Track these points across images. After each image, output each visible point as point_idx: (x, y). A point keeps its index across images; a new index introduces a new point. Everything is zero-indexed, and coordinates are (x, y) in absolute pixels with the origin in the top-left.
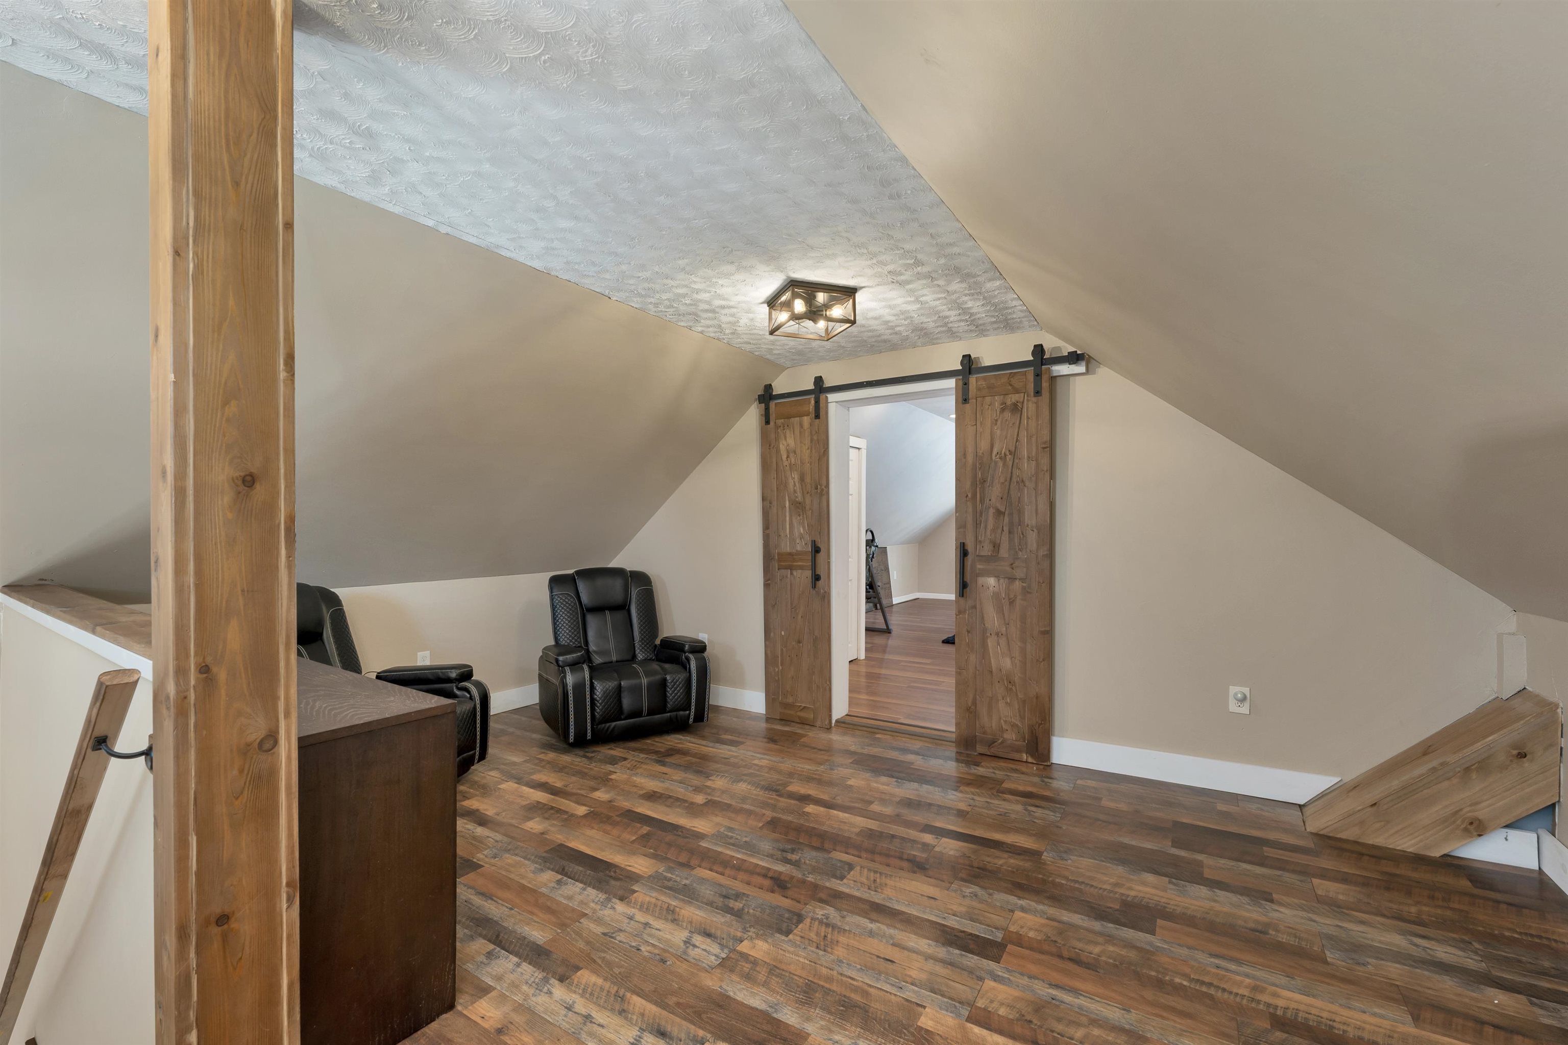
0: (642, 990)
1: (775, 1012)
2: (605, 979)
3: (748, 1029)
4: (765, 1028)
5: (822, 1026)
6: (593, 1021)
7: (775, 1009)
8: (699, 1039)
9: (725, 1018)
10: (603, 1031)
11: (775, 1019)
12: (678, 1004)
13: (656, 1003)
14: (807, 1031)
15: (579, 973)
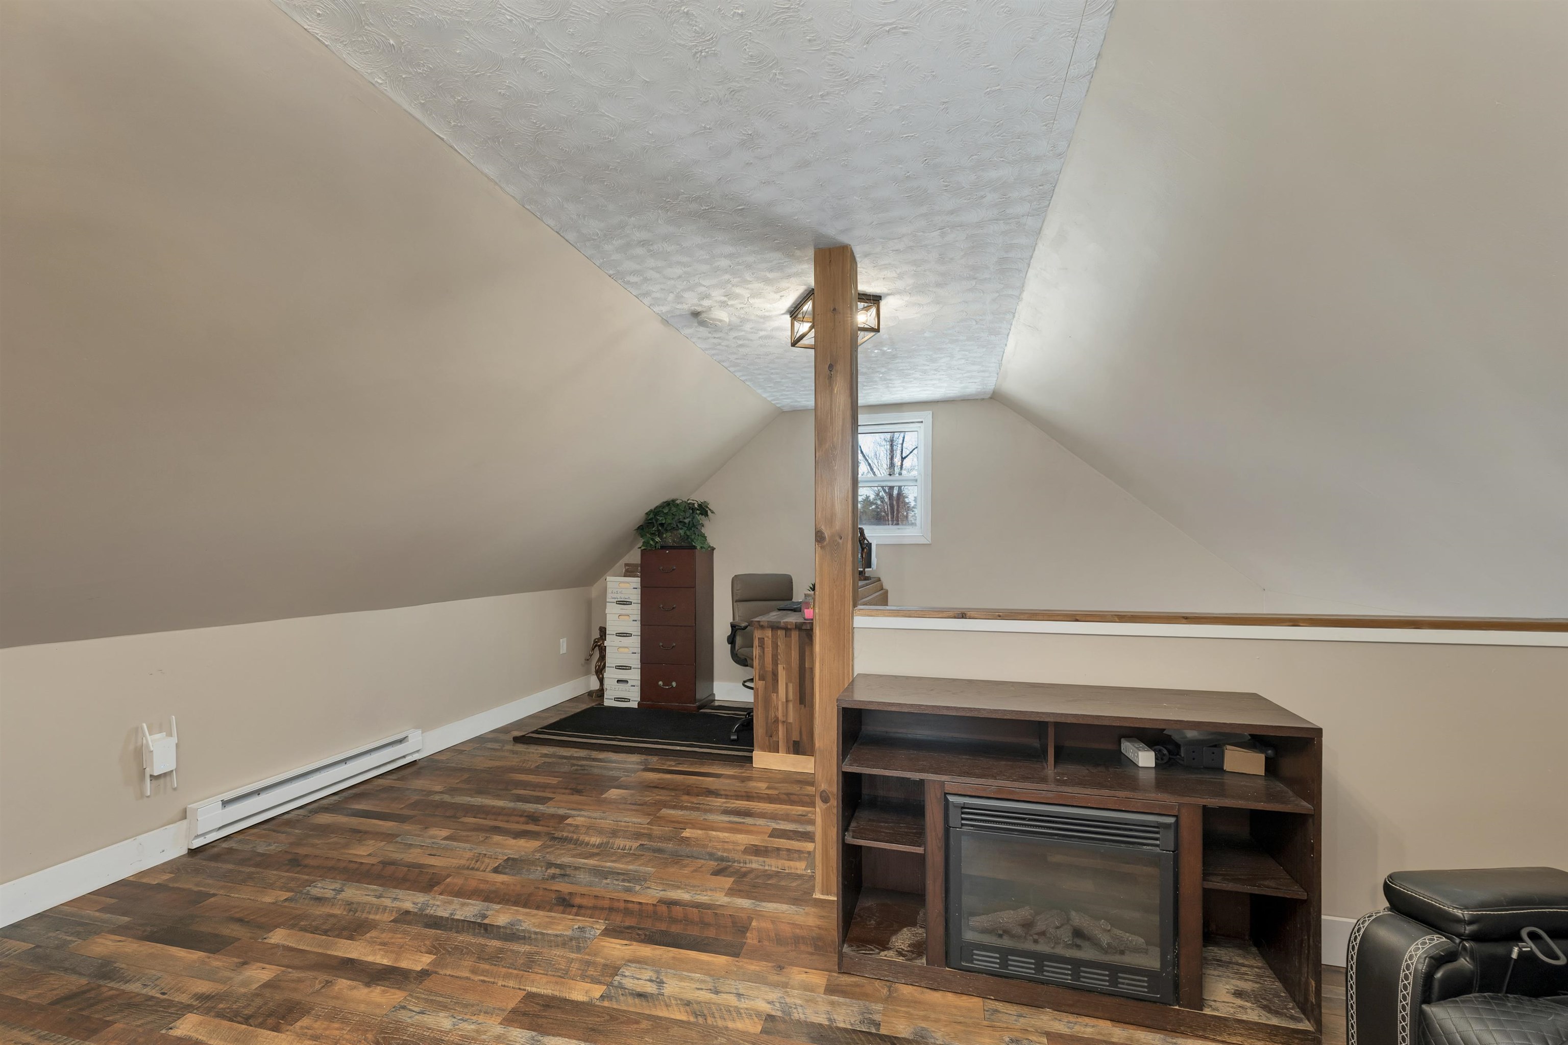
0: (680, 1027)
1: (534, 1037)
2: (727, 1028)
3: (560, 1016)
4: (544, 1020)
5: (485, 1034)
6: (709, 991)
7: (534, 1040)
8: (606, 1000)
9: (586, 1020)
10: (695, 986)
11: (534, 1030)
12: (637, 1022)
13: (660, 1018)
14: (502, 1026)
15: (760, 1028)
